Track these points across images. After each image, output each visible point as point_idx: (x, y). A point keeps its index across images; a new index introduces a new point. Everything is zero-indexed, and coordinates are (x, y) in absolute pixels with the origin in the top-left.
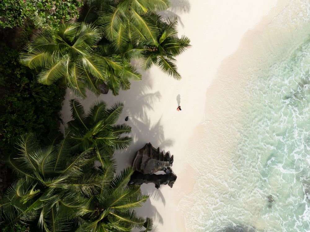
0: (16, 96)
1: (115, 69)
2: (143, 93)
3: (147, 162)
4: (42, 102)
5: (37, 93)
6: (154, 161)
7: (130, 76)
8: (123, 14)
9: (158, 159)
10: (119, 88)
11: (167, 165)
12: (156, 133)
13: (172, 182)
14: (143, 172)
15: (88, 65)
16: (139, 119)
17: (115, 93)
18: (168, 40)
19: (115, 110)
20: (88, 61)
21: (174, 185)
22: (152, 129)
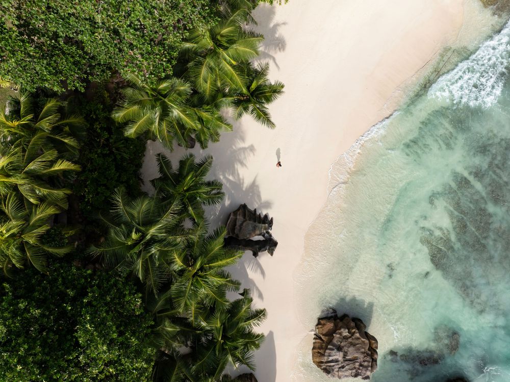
0: (96, 153)
1: (204, 119)
2: (234, 147)
3: (242, 224)
4: (123, 159)
5: (117, 149)
6: (250, 224)
7: (220, 127)
8: (212, 64)
9: (255, 222)
10: (208, 141)
11: (265, 229)
12: (251, 194)
13: (273, 248)
14: (238, 237)
15: (180, 117)
16: (231, 178)
17: (204, 146)
18: (258, 88)
19: (204, 163)
20: (179, 112)
21: (275, 253)
22: (246, 189)
